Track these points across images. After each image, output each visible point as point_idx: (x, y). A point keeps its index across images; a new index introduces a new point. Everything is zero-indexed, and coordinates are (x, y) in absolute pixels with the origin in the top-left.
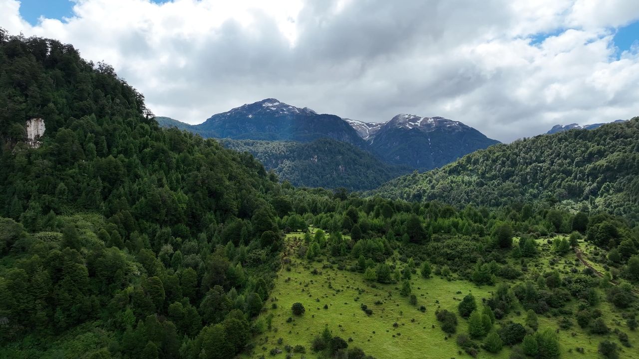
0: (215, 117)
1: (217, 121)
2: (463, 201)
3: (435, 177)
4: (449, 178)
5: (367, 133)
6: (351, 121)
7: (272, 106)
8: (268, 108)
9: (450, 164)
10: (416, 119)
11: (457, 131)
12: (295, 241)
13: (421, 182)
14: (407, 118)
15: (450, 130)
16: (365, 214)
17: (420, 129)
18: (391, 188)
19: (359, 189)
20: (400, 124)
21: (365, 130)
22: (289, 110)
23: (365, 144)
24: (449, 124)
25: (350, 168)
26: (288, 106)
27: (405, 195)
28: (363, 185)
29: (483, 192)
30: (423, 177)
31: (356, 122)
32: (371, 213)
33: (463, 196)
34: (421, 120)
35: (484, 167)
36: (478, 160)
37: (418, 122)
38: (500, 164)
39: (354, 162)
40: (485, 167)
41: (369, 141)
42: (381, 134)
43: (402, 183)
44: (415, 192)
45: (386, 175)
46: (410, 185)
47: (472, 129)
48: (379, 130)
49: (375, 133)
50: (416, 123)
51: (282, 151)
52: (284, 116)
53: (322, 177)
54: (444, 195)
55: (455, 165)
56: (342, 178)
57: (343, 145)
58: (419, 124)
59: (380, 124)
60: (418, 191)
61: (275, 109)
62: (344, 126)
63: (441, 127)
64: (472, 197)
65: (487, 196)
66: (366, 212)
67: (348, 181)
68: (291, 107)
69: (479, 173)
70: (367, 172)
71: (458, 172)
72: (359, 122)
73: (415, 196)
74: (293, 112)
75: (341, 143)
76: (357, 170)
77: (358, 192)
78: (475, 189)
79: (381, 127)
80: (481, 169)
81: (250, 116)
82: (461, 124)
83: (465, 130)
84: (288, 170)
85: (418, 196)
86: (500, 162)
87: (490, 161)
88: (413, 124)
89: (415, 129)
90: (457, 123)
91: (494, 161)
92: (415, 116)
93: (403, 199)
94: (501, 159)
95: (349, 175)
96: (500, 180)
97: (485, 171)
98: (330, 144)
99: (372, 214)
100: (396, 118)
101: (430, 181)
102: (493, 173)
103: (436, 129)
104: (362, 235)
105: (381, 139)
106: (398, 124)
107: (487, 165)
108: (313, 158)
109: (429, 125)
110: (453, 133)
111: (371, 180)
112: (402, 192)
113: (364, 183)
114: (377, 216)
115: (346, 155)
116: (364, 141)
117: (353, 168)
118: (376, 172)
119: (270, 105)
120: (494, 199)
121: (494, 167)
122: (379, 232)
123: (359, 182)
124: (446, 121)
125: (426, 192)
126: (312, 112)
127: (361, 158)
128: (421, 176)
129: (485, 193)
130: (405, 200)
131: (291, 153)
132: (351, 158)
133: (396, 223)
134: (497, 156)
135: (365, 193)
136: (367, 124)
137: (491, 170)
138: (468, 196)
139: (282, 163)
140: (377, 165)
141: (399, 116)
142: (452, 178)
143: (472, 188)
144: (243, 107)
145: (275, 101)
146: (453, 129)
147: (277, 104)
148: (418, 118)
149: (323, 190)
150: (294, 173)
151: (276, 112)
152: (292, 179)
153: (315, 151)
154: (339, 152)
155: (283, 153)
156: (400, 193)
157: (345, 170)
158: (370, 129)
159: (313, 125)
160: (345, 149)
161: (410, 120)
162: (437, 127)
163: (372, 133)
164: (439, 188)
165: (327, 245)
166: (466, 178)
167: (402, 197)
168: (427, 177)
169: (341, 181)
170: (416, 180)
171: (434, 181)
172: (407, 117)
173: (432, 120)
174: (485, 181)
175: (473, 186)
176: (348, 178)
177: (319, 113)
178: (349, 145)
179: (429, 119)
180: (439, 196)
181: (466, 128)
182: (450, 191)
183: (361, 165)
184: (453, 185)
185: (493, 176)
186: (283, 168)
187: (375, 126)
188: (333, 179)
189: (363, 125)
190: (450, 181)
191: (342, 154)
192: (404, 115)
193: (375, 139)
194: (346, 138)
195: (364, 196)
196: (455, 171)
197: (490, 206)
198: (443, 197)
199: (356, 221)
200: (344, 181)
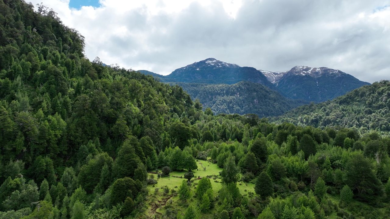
0: (176, 71)
1: (177, 72)
2: (355, 126)
3: (329, 107)
4: (341, 107)
5: (274, 79)
6: (263, 72)
7: (212, 63)
8: (209, 64)
9: (340, 97)
10: (307, 69)
11: (337, 76)
12: (164, 195)
13: (317, 111)
14: (301, 69)
15: (332, 76)
16: (277, 146)
17: (311, 76)
18: (293, 115)
19: (268, 115)
20: (296, 72)
21: (273, 77)
22: (222, 65)
23: (272, 86)
24: (331, 72)
25: (262, 101)
26: (221, 62)
27: (305, 120)
28: (271, 113)
29: (373, 119)
30: (318, 106)
31: (266, 72)
32: (284, 143)
33: (355, 122)
34: (311, 69)
35: (370, 99)
36: (364, 93)
37: (309, 71)
38: (386, 96)
39: (265, 97)
40: (372, 99)
41: (275, 84)
42: (283, 79)
43: (301, 111)
44: (313, 118)
45: (287, 106)
46: (308, 112)
47: (348, 75)
48: (282, 77)
49: (279, 79)
50: (308, 72)
51: (216, 90)
52: (219, 69)
53: (243, 107)
54: (337, 121)
55: (344, 98)
56: (256, 108)
57: (257, 86)
58: (310, 73)
59: (283, 73)
60: (315, 117)
61: (213, 64)
62: (258, 74)
63: (325, 74)
64: (363, 123)
65: (377, 121)
66: (277, 142)
67: (260, 110)
68: (223, 63)
69: (367, 103)
70: (274, 104)
71: (348, 103)
72: (268, 72)
73: (312, 121)
74: (225, 66)
75: (256, 84)
76: (267, 103)
77: (268, 117)
78: (364, 116)
79: (283, 75)
80: (369, 100)
81: (198, 69)
82: (340, 72)
83: (343, 76)
84: (219, 102)
85: (315, 121)
86: (386, 94)
87: (376, 94)
88: (306, 72)
89: (307, 76)
90: (337, 71)
91: (380, 94)
92: (307, 67)
93: (303, 123)
94: (387, 92)
95: (261, 106)
96: (387, 108)
97: (372, 102)
98: (248, 85)
99: (286, 145)
100: (294, 69)
101: (325, 110)
102: (380, 103)
103: (322, 75)
104: (274, 185)
105: (283, 83)
106: (295, 73)
107: (373, 97)
108: (236, 94)
109: (317, 73)
110: (334, 78)
111: (277, 109)
112: (302, 118)
113: (272, 111)
114: (294, 150)
115: (259, 92)
116: (272, 84)
117: (264, 101)
118: (280, 104)
119: (210, 62)
120: (384, 124)
121: (380, 99)
122: (300, 180)
123: (269, 111)
124: (329, 70)
125: (322, 118)
126: (237, 66)
127: (270, 94)
128: (317, 106)
129: (375, 119)
130: (304, 124)
131: (222, 91)
132: (263, 94)
133: (325, 165)
134: (383, 90)
135: (273, 119)
136: (274, 73)
137: (377, 100)
138: (358, 121)
139: (215, 98)
140: (281, 99)
141: (296, 67)
142: (343, 107)
143: (361, 115)
144: (194, 64)
145: (214, 59)
146: (334, 75)
147: (215, 61)
148: (309, 69)
149: (238, 116)
150: (223, 104)
151: (214, 66)
152: (222, 108)
153: (238, 90)
154: (255, 90)
155: (216, 91)
156: (300, 119)
157: (259, 102)
158: (276, 76)
159: (237, 74)
160: (258, 88)
161: (304, 70)
162: (323, 74)
163: (277, 79)
164: (333, 115)
165: (216, 204)
166: (355, 108)
167: (302, 122)
168: (321, 107)
169: (255, 110)
170: (313, 109)
171: (328, 110)
172: (301, 67)
173: (319, 69)
174: (372, 109)
175: (362, 114)
176: (261, 108)
177: (242, 66)
178: (261, 85)
179: (317, 69)
180: (333, 121)
181: (344, 75)
182: (342, 117)
183: (270, 99)
184: (344, 113)
185: (380, 105)
186: (216, 101)
187: (280, 74)
188: (250, 109)
189: (271, 74)
190: (341, 109)
191: (257, 92)
192: (299, 67)
193: (279, 83)
194: (260, 82)
195: (272, 121)
196: (344, 102)
197: (381, 130)
198: (336, 122)
199: (264, 159)
200: (257, 110)
